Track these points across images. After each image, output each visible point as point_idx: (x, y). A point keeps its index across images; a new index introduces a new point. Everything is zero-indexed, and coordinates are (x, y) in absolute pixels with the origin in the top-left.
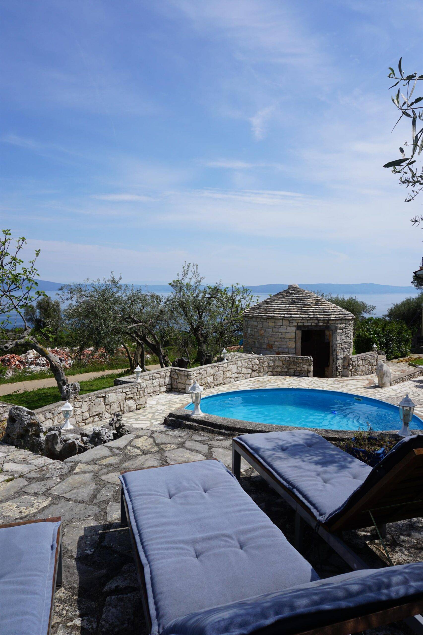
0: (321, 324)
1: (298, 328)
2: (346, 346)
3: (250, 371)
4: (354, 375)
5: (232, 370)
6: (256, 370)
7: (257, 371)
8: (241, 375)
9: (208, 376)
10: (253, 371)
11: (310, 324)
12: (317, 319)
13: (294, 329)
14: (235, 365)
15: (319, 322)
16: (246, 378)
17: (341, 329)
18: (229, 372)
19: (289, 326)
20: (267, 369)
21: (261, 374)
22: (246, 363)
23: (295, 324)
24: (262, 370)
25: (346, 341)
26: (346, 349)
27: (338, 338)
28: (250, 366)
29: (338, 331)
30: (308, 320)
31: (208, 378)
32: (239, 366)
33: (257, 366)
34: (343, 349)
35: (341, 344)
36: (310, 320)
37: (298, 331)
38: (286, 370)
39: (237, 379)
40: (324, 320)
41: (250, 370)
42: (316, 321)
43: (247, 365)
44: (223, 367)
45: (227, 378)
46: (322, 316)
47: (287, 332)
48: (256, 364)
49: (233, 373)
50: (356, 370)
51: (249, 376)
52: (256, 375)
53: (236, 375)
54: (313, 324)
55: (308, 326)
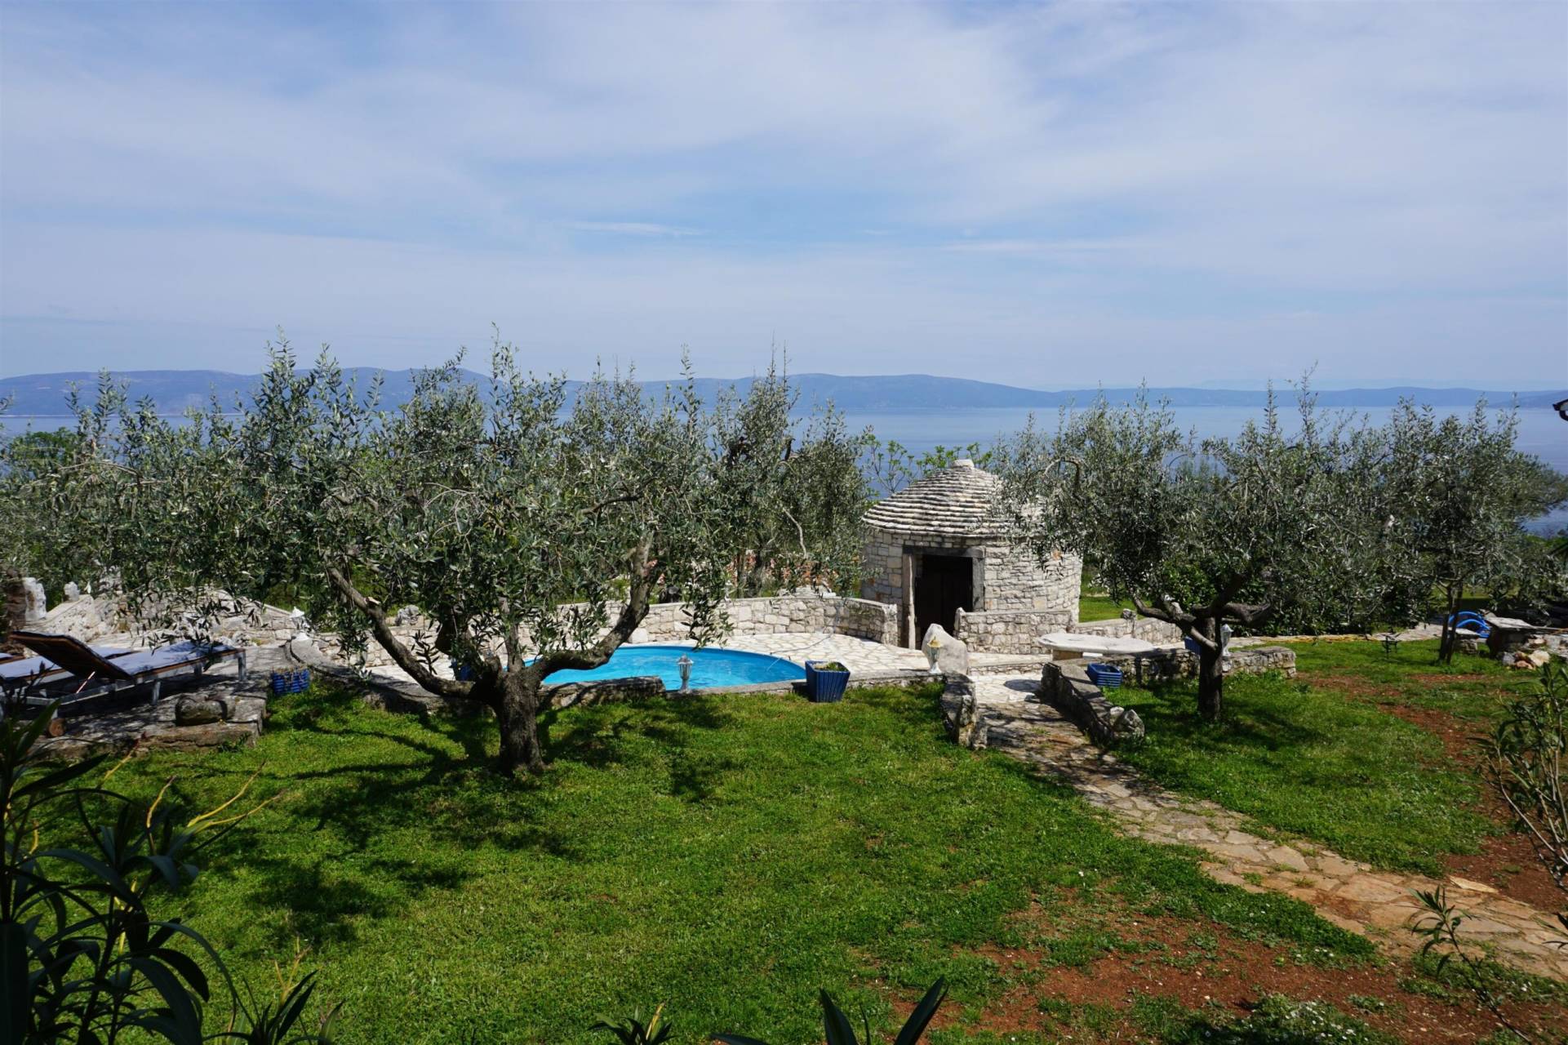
0: (948, 545)
1: (907, 550)
2: (1015, 592)
3: (786, 621)
4: (976, 650)
6: (800, 620)
7: (802, 622)
8: (762, 625)
10: (792, 620)
11: (927, 544)
12: (939, 534)
13: (900, 551)
14: (748, 608)
15: (943, 542)
16: (776, 631)
17: (996, 556)
19: (891, 544)
20: (821, 620)
21: (808, 628)
23: (901, 542)
24: (812, 622)
25: (1014, 581)
26: (1016, 597)
27: (990, 575)
28: (787, 613)
29: (988, 561)
30: (922, 536)
32: (757, 610)
33: (802, 613)
34: (1006, 599)
35: (999, 586)
36: (927, 535)
37: (905, 556)
38: (855, 626)
39: (752, 632)
40: (953, 538)
41: (786, 618)
42: (939, 539)
43: (777, 609)
46: (952, 530)
47: (888, 556)
48: (800, 610)
50: (981, 642)
51: (781, 628)
52: (799, 630)
53: (750, 624)
54: (933, 545)
55: (924, 547)
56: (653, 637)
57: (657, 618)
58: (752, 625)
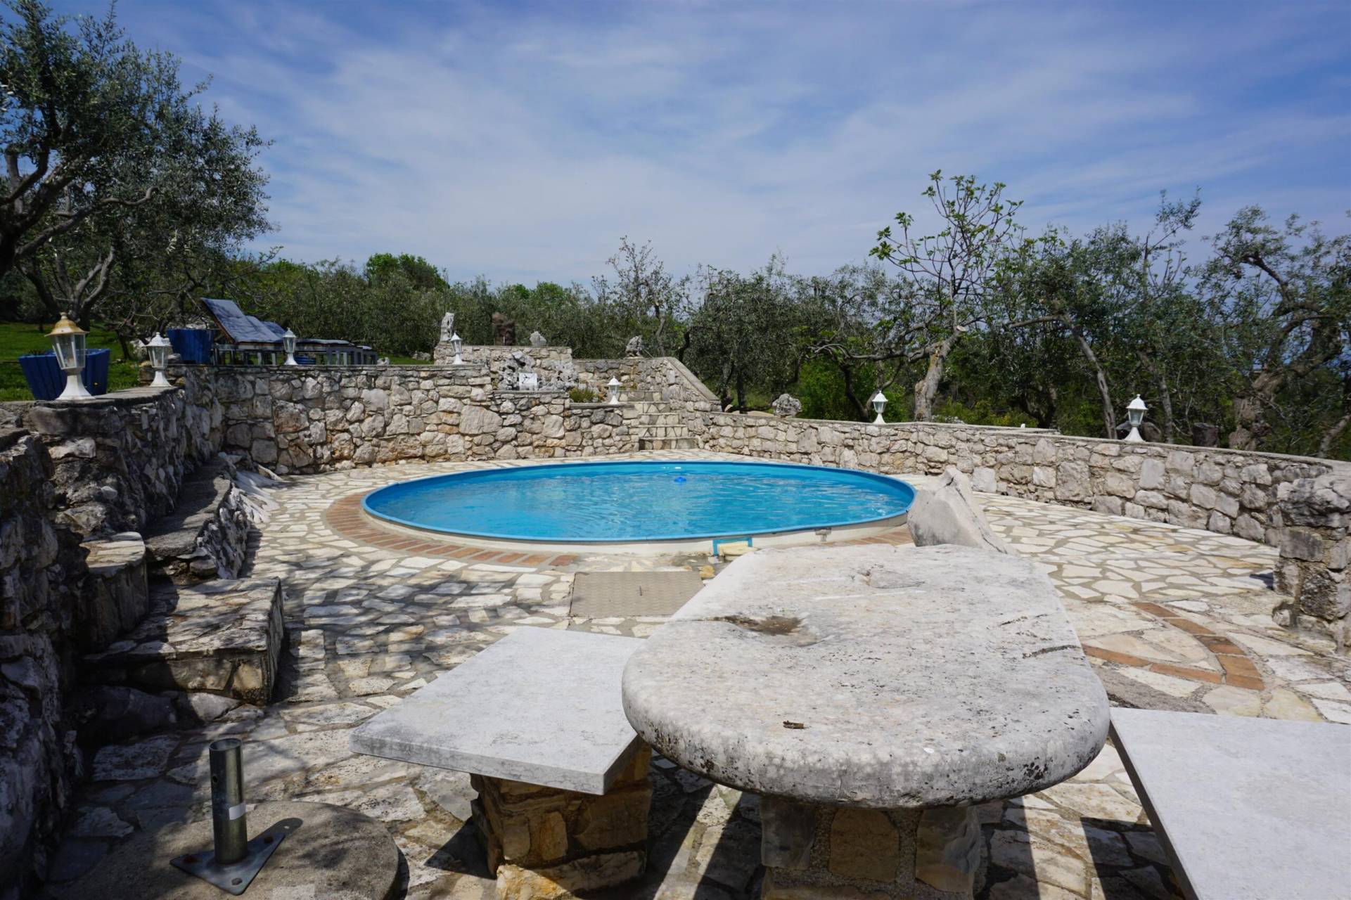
3: (1233, 508)
5: (1138, 473)
6: (1259, 510)
7: (1262, 517)
8: (1184, 507)
9: (1038, 465)
10: (1243, 509)
14: (1158, 462)
16: (1212, 527)
18: (1124, 477)
22: (1217, 468)
28: (1232, 485)
31: (1036, 469)
32: (1176, 471)
33: (1261, 494)
39: (1162, 515)
41: (1231, 500)
43: (1217, 476)
44: (1091, 452)
45: (1110, 494)
48: (1258, 486)
49: (1141, 483)
51: (1224, 523)
52: (1252, 533)
53: (1157, 499)
56: (1003, 486)
57: (1010, 454)
58: (1163, 502)
